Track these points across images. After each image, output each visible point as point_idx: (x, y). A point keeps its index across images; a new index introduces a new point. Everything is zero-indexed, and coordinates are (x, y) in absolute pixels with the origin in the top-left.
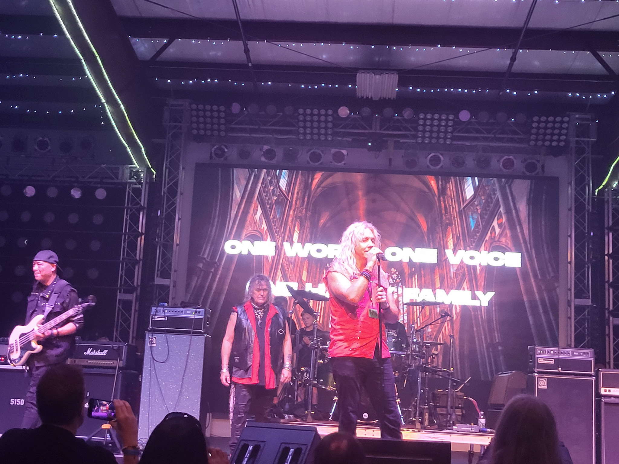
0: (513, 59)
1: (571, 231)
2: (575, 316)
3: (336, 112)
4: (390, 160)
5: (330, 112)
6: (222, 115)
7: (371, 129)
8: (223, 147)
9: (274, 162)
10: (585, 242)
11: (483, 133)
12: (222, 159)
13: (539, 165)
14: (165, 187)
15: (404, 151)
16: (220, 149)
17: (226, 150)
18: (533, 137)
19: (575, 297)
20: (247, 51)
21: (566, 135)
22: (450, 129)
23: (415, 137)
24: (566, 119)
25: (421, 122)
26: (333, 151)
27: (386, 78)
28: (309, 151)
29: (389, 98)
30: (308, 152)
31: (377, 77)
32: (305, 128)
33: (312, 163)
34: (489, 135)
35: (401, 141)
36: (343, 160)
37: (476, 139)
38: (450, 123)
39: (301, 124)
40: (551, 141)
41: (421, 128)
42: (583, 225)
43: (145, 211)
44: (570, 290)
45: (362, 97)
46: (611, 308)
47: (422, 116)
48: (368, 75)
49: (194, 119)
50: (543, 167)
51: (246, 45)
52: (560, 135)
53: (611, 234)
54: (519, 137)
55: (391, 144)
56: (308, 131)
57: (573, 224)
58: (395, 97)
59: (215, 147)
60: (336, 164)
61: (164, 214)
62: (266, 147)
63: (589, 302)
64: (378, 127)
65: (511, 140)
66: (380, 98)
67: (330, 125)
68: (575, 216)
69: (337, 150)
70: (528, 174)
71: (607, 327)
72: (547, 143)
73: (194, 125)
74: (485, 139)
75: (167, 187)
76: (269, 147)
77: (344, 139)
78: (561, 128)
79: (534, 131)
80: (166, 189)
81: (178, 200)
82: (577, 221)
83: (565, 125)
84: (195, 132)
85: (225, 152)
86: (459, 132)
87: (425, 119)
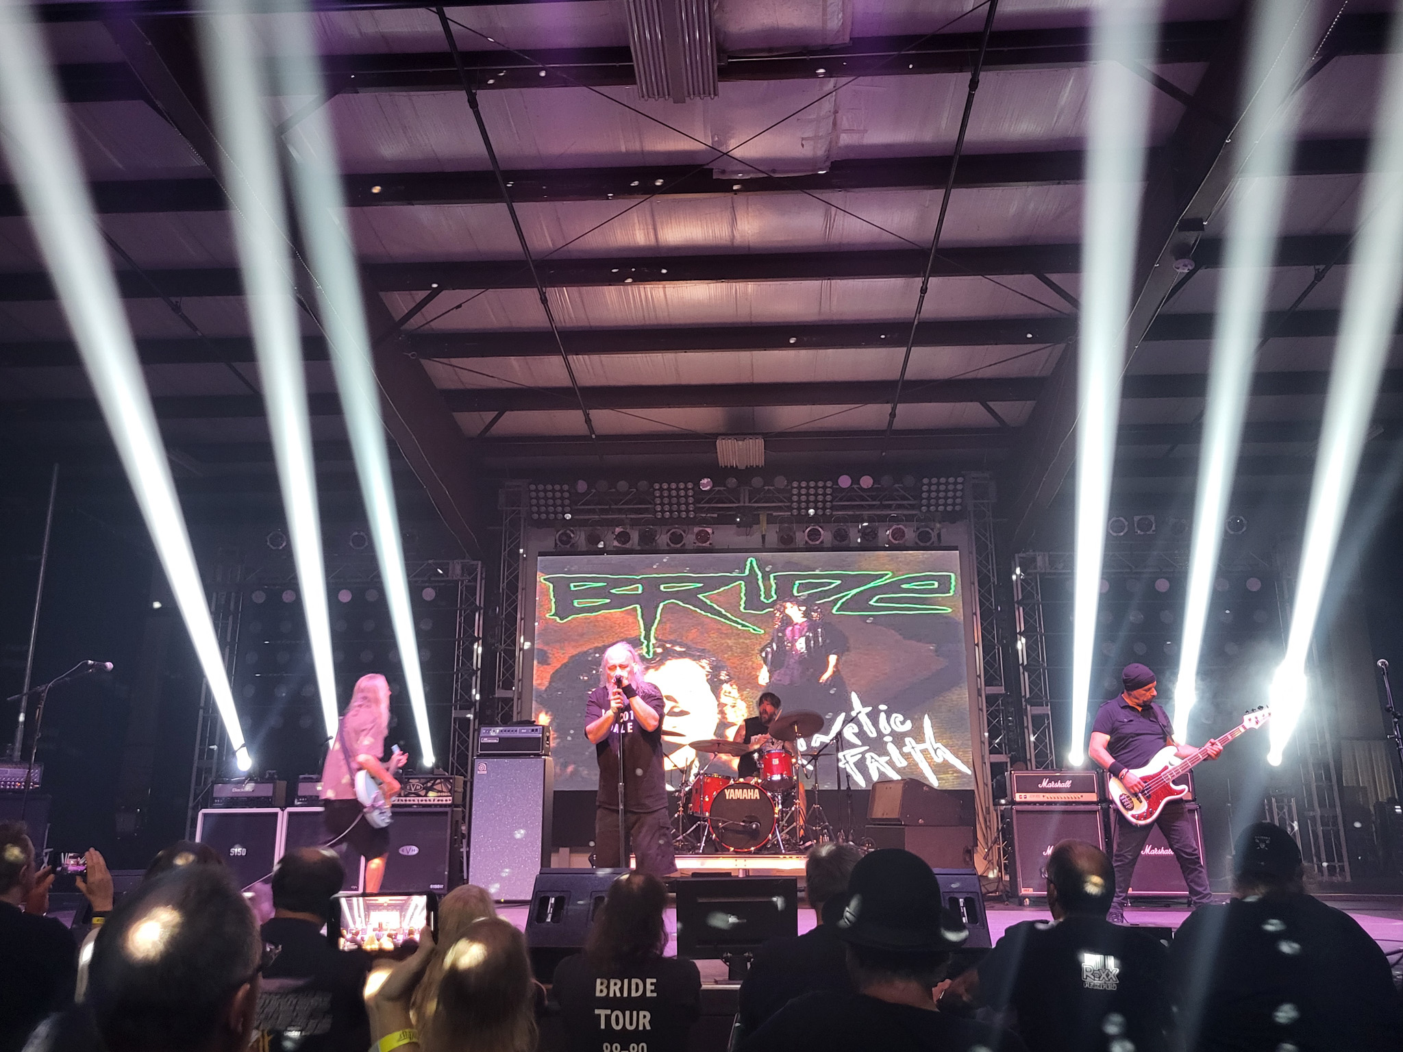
0: (893, 415)
1: (976, 609)
2: (987, 707)
3: (697, 484)
4: (763, 537)
5: (690, 485)
6: (566, 495)
7: (739, 502)
8: (568, 532)
9: (628, 546)
10: (993, 620)
11: (868, 501)
12: (568, 546)
13: (934, 535)
14: (503, 582)
15: (778, 525)
16: (565, 534)
17: (572, 535)
18: (924, 502)
19: (986, 685)
20: (588, 421)
21: (961, 497)
22: (829, 498)
23: (790, 509)
24: (960, 480)
25: (795, 491)
26: (696, 529)
27: (751, 444)
28: (669, 531)
29: (756, 466)
30: (667, 533)
31: (740, 443)
32: (662, 504)
33: (672, 545)
34: (874, 503)
35: (775, 514)
36: (708, 539)
37: (862, 507)
38: (829, 491)
39: (658, 501)
40: (945, 505)
41: (795, 498)
42: (988, 600)
43: (482, 611)
44: (980, 676)
45: (726, 467)
46: (1028, 696)
47: (795, 484)
48: (730, 441)
49: (534, 502)
50: (939, 535)
51: (587, 416)
52: (955, 497)
53: (1021, 609)
54: (910, 502)
55: (763, 518)
56: (667, 508)
57: (977, 599)
58: (763, 465)
59: (560, 533)
60: (700, 544)
61: (504, 614)
62: (618, 530)
63: (1002, 690)
64: (747, 500)
65: (899, 507)
66: (747, 466)
67: (691, 500)
68: (979, 590)
69: (701, 529)
70: (922, 544)
71: (1025, 718)
72: (941, 508)
73: (535, 509)
74: (871, 507)
75: (506, 582)
76: (622, 530)
77: (709, 515)
78: (955, 491)
79: (925, 495)
80: (505, 584)
81: (520, 597)
82: (981, 595)
83: (959, 487)
84: (536, 516)
85: (571, 537)
86: (841, 500)
87: (800, 488)
